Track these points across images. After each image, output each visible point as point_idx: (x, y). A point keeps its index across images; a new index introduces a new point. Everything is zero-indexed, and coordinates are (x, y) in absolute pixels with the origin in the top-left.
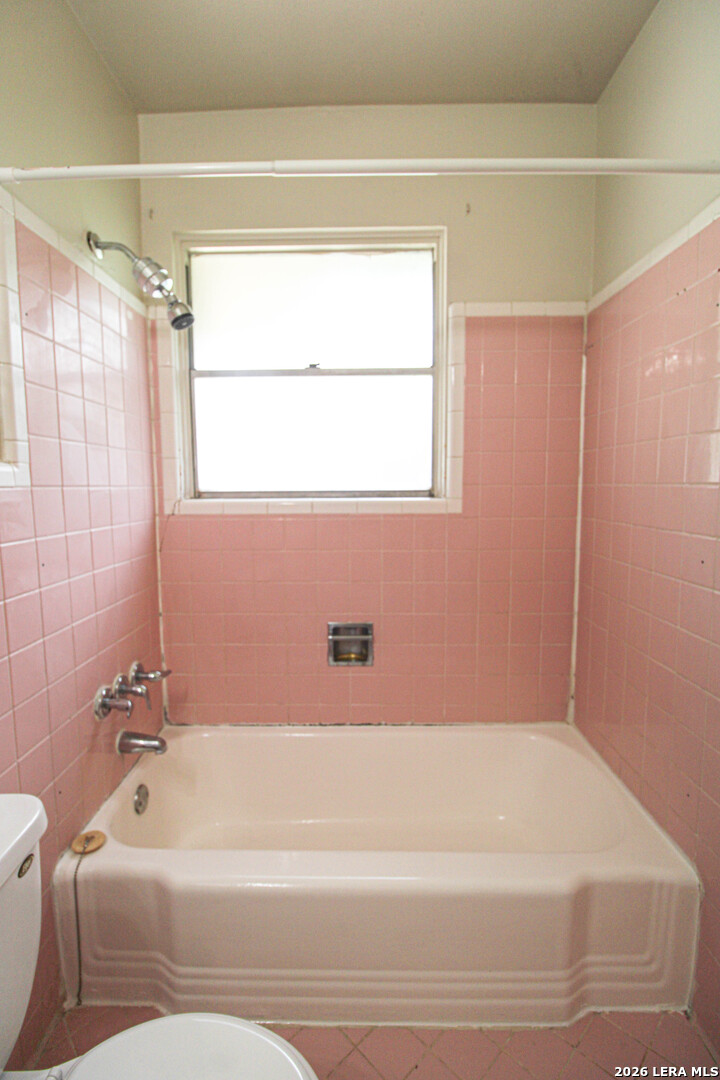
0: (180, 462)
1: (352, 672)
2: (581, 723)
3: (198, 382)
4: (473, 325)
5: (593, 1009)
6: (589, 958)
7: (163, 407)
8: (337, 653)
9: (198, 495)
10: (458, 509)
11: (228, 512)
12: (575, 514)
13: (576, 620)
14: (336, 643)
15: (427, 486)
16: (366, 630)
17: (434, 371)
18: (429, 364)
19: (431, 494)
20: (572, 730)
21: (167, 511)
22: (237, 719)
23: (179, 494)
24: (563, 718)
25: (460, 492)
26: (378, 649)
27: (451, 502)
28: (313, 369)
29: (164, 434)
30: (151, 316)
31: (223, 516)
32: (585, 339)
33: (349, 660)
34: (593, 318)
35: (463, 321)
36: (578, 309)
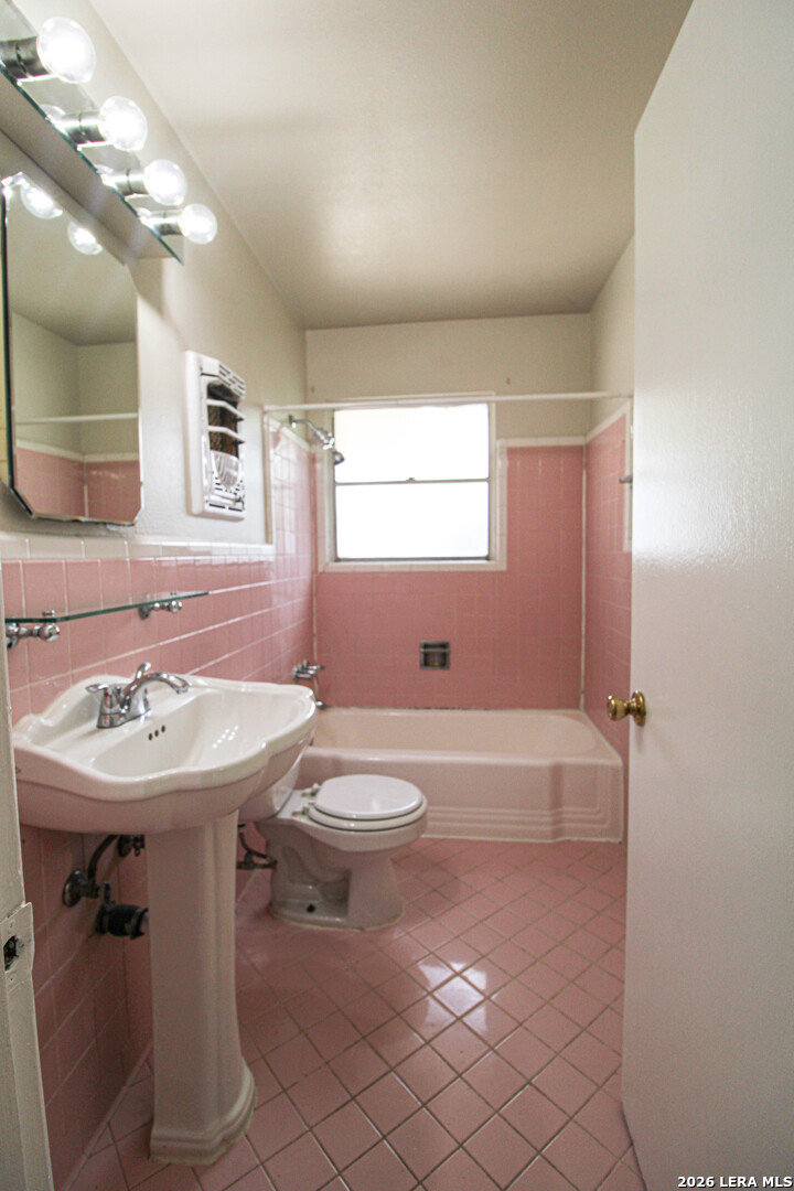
0: (328, 540)
1: (436, 674)
2: (587, 709)
3: (338, 489)
4: (512, 453)
5: (567, 838)
6: (565, 809)
7: (319, 505)
8: (426, 662)
9: (338, 560)
10: (503, 567)
11: (357, 570)
12: (581, 571)
13: (583, 641)
14: (426, 655)
15: (484, 553)
16: (444, 646)
17: (488, 480)
18: (486, 475)
19: (487, 558)
20: (583, 714)
21: (320, 569)
22: (361, 704)
23: (327, 560)
24: (576, 706)
25: (505, 557)
26: (453, 658)
27: (500, 564)
28: (411, 481)
29: (319, 521)
30: (313, 451)
31: (354, 573)
32: (584, 460)
33: (433, 666)
34: (588, 446)
35: (505, 450)
36: (579, 441)
